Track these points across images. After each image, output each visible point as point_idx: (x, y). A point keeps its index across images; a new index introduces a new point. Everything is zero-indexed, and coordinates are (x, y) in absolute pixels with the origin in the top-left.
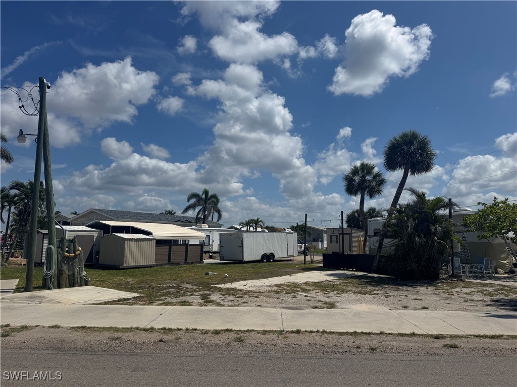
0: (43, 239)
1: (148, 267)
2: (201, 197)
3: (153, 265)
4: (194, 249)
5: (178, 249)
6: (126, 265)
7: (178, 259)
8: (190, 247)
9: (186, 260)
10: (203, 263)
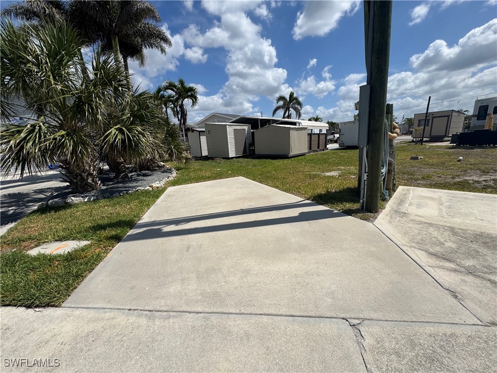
0: (200, 136)
1: (304, 155)
2: (286, 100)
3: (306, 153)
4: (322, 138)
5: (315, 138)
6: (292, 154)
7: (315, 147)
8: (321, 136)
9: (318, 148)
10: (327, 149)
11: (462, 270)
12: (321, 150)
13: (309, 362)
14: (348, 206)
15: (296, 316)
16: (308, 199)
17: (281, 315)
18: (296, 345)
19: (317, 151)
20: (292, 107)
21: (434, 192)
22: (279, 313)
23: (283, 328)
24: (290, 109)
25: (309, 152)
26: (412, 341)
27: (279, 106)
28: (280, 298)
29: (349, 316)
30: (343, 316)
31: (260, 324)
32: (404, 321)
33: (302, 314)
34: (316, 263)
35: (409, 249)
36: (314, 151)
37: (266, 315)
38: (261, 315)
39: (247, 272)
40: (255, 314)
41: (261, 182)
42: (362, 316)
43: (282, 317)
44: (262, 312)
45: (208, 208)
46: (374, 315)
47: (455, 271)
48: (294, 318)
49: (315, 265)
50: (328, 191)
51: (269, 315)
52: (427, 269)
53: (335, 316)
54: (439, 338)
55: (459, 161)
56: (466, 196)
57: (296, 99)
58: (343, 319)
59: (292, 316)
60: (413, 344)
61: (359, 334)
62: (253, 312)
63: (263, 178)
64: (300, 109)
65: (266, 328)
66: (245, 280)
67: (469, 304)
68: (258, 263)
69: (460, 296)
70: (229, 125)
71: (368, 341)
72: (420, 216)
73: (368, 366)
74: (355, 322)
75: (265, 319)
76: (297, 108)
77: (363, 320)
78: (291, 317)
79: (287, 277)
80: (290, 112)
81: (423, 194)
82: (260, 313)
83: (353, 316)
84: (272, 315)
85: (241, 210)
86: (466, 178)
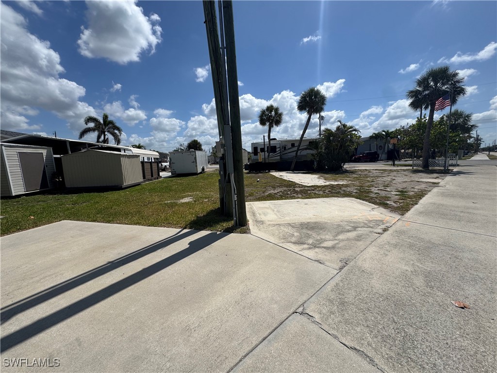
1: (139, 184)
2: (99, 122)
3: (142, 182)
4: (155, 166)
5: (147, 166)
6: (125, 184)
7: (148, 176)
8: (153, 164)
9: (152, 176)
10: (161, 177)
11: (312, 246)
12: (155, 179)
13: (306, 363)
14: (226, 225)
15: (267, 337)
16: (185, 228)
17: (257, 346)
18: (288, 359)
19: (151, 180)
20: (108, 131)
21: (264, 203)
22: (254, 345)
23: (268, 355)
24: (106, 133)
25: (144, 182)
26: (329, 300)
27: (89, 128)
28: (242, 331)
29: (295, 309)
30: (292, 311)
31: (249, 369)
32: (318, 291)
33: (269, 331)
34: (242, 283)
35: (282, 244)
36: (149, 180)
37: (245, 356)
38: (240, 361)
39: (187, 330)
40: (236, 365)
41: (109, 222)
42: (300, 303)
43: (259, 346)
44: (240, 358)
45: (38, 281)
46: (305, 298)
47: (310, 248)
48: (267, 339)
49: (242, 284)
50: (197, 217)
51: (247, 354)
52: (300, 253)
53: (288, 315)
54: (335, 290)
55: (258, 182)
56: (279, 203)
57: (111, 122)
58: (293, 313)
59: (264, 339)
60: (331, 301)
61: (309, 317)
62: (232, 365)
63: (109, 217)
64: (119, 134)
65: (257, 368)
66: (193, 340)
67: (327, 263)
68: (191, 313)
69: (322, 262)
70: (6, 146)
71: (317, 317)
72: (271, 221)
73: (329, 332)
74: (300, 310)
75: (248, 361)
76: (115, 133)
77: (303, 304)
78: (265, 341)
79: (230, 309)
80: (106, 137)
81: (260, 206)
82: (239, 359)
83: (296, 307)
84: (249, 353)
85: (109, 262)
86: (270, 192)
